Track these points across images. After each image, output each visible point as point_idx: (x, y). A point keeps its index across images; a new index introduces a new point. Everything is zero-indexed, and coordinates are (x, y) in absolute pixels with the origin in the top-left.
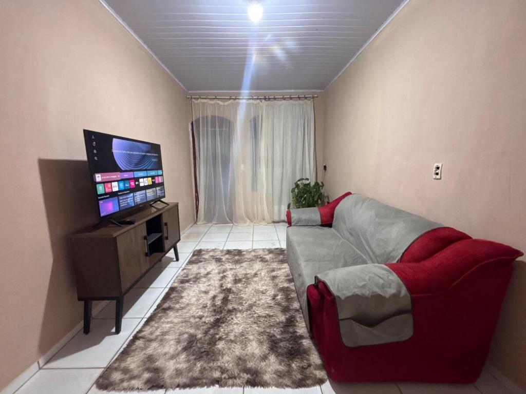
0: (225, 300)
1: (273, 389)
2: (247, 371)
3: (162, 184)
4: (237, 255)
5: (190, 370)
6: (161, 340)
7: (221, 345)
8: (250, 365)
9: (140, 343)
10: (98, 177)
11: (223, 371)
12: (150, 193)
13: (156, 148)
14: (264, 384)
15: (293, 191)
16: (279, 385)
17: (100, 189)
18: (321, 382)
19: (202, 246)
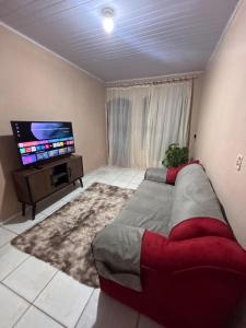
0: (87, 217)
1: (71, 278)
2: (67, 262)
3: (72, 146)
4: (114, 190)
5: (45, 249)
6: (45, 230)
7: (66, 242)
8: (70, 259)
9: (37, 228)
10: (21, 145)
11: (57, 257)
12: (62, 151)
13: (68, 125)
14: (68, 273)
15: (167, 152)
16: (75, 278)
17: (23, 151)
18: (96, 287)
19: (100, 181)
